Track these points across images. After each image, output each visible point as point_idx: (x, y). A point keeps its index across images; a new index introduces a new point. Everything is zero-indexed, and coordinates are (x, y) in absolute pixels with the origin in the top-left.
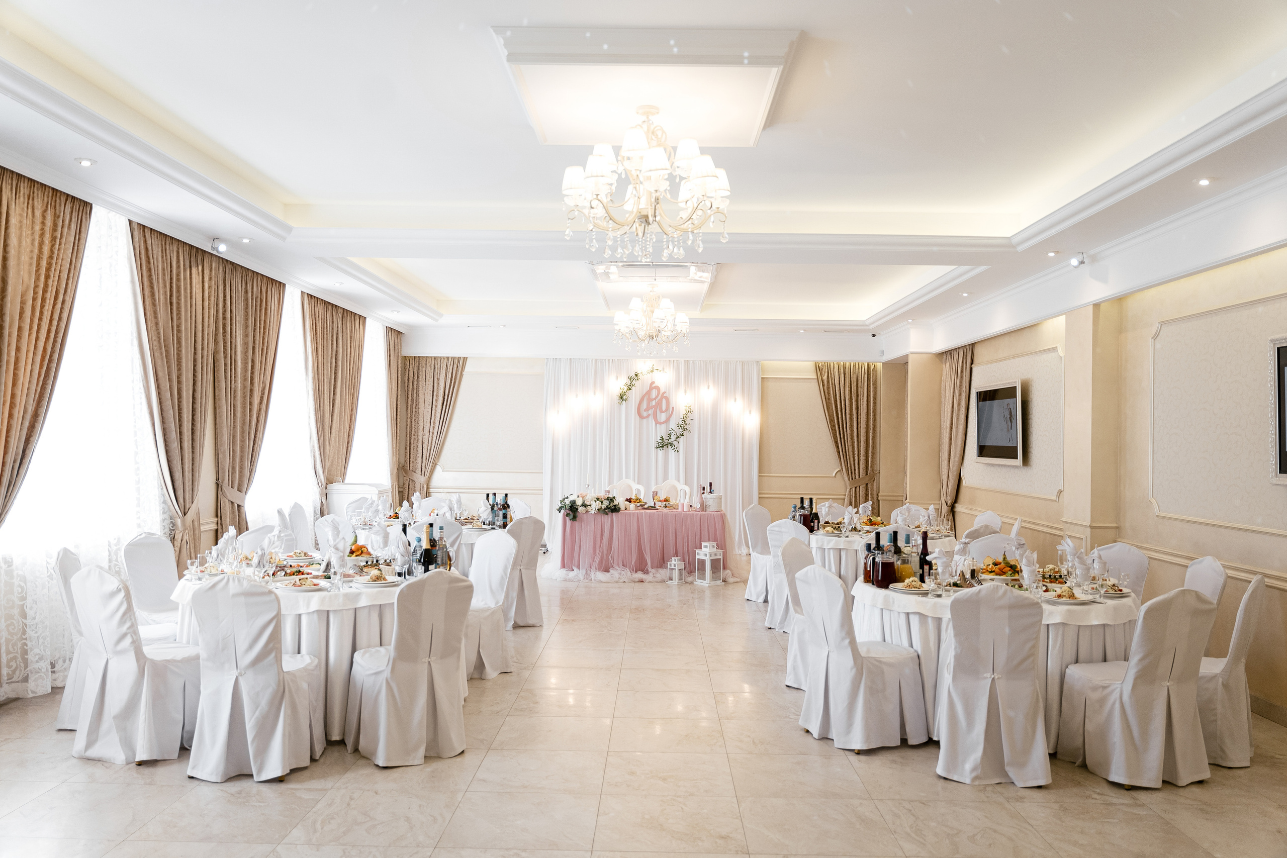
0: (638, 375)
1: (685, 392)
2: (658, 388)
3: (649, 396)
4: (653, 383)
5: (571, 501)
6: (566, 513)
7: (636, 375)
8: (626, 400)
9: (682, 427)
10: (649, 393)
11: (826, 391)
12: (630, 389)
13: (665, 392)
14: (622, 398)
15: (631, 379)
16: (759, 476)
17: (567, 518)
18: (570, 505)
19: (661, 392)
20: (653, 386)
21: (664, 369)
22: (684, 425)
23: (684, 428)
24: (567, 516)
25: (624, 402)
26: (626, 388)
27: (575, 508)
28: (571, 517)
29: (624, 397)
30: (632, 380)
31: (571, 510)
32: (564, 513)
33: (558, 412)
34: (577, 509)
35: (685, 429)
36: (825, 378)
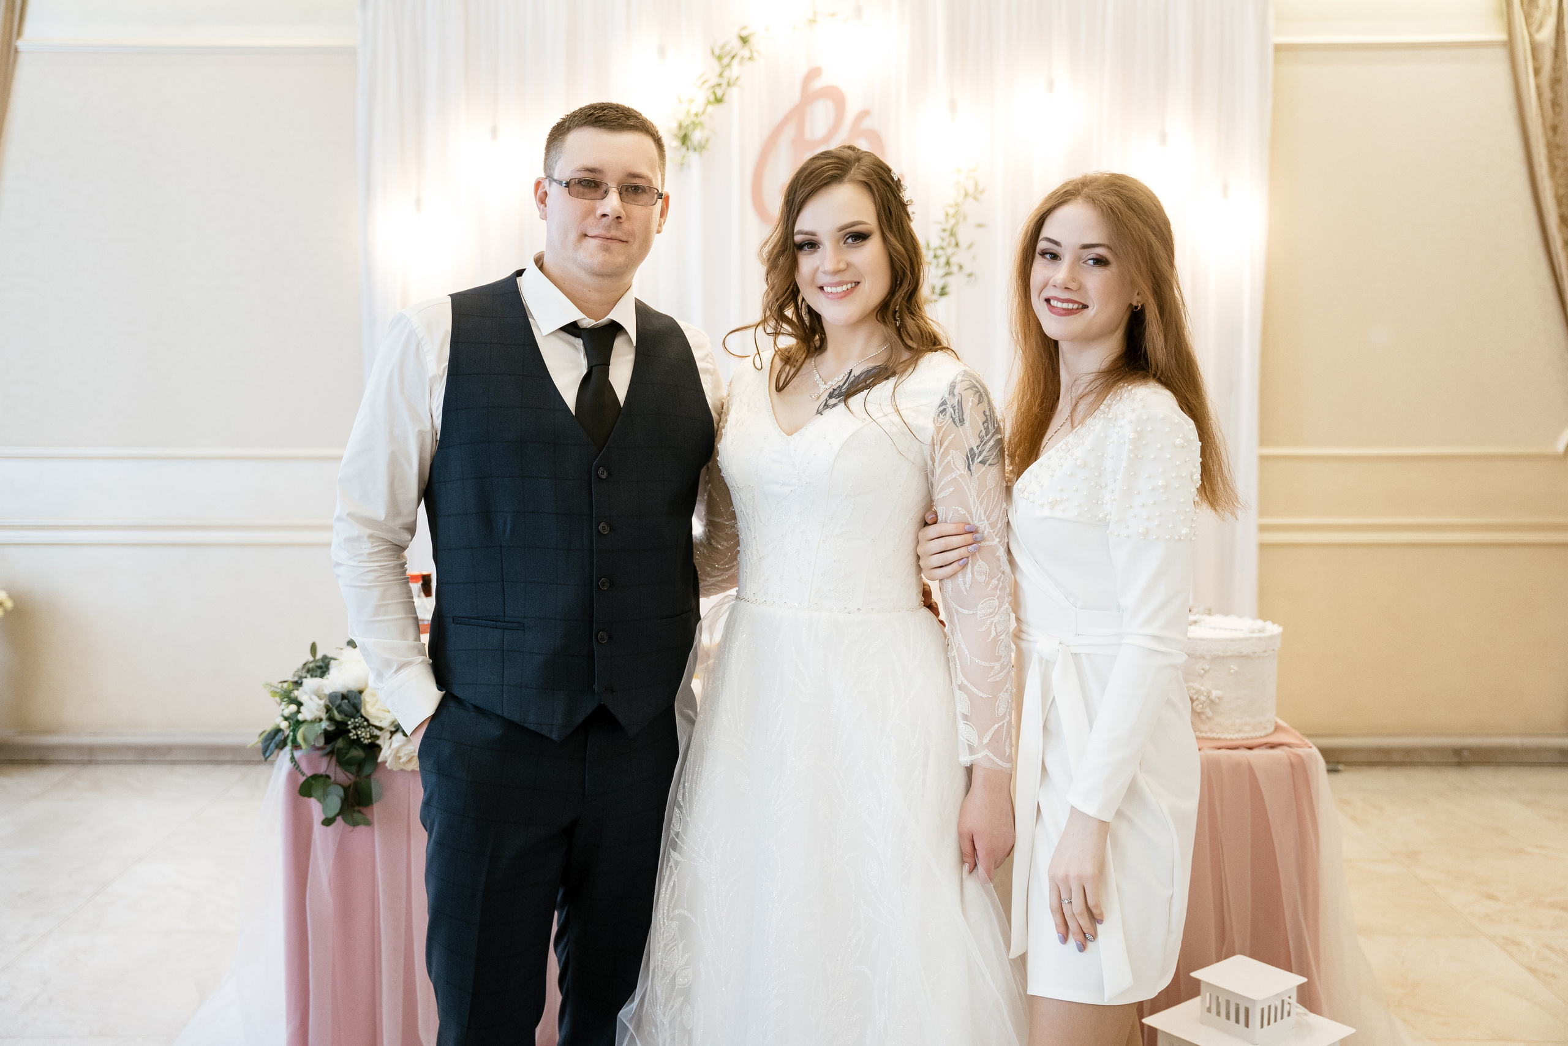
0: (753, 40)
1: (953, 105)
2: (837, 98)
3: (800, 129)
4: (814, 73)
5: (332, 697)
6: (302, 779)
7: (744, 40)
8: (701, 148)
9: (943, 260)
10: (798, 114)
11: (1548, 94)
12: (719, 100)
13: (864, 114)
14: (684, 139)
15: (720, 58)
16: (1263, 458)
17: (316, 809)
18: (325, 725)
19: (852, 109)
20: (818, 84)
21: (858, 11)
22: (950, 251)
23: (948, 263)
24: (310, 796)
25: (693, 157)
26: (701, 96)
27: (358, 741)
28: (335, 802)
29: (697, 136)
30: (726, 61)
31: (331, 753)
32: (291, 777)
33: (418, 202)
34: (374, 748)
35: (955, 268)
36: (1546, 35)
